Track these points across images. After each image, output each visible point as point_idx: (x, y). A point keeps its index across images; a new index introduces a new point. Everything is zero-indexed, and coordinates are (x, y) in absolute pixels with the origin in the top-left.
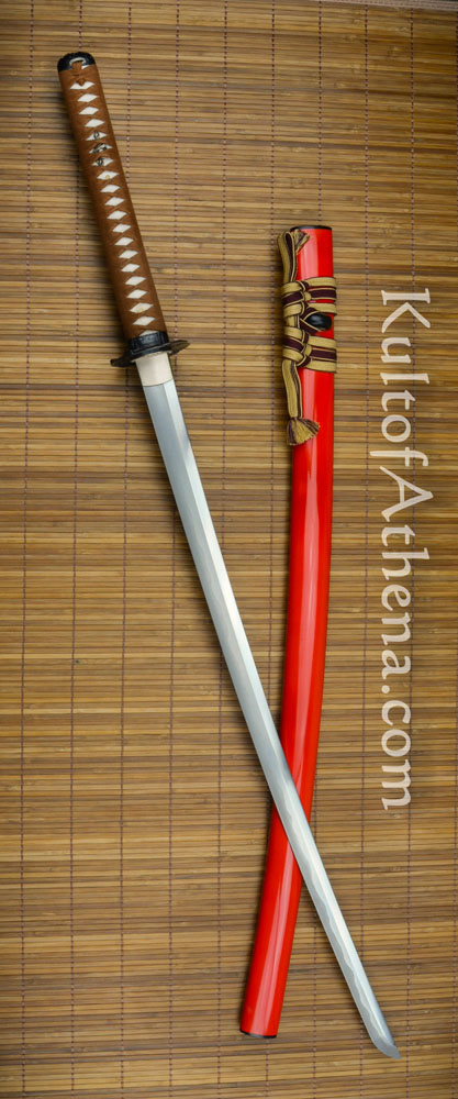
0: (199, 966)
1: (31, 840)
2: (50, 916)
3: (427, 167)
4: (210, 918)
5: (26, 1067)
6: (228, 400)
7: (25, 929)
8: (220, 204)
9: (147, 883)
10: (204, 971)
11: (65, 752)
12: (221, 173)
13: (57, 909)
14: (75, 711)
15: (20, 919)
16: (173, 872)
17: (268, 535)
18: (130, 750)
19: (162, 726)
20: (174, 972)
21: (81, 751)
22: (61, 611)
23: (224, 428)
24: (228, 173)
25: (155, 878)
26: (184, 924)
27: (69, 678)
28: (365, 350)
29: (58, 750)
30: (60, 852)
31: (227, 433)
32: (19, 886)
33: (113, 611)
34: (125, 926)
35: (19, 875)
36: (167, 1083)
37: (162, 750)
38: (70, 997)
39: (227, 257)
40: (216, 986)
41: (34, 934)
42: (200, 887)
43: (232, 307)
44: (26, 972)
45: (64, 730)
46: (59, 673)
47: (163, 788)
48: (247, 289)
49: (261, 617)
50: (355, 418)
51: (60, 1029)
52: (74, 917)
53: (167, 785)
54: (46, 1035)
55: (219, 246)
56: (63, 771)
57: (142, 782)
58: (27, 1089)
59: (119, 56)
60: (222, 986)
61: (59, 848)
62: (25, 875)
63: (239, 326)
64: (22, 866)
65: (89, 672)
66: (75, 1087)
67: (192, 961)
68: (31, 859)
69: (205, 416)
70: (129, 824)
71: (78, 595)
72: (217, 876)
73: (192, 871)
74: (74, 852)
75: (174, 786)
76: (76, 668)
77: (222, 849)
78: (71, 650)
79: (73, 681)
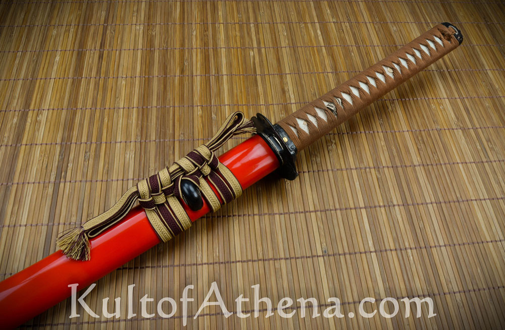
6: (74, 141)
11: (412, 255)
14: (372, 249)
16: (484, 160)
17: (195, 108)
18: (396, 199)
21: (408, 241)
23: (99, 143)
25: (494, 173)
27: (342, 258)
28: (46, 52)
29: (412, 262)
31: (104, 140)
33: (272, 224)
37: (389, 174)
42: (488, 141)
45: (393, 257)
46: (339, 267)
47: (421, 173)
53: (417, 168)
56: (430, 255)
57: (420, 186)
63: (7, 135)
65: (333, 241)
69: (87, 159)
70: (458, 195)
71: (261, 257)
72: (475, 129)
73: (479, 147)
74: (497, 239)
75: (416, 163)
76: (331, 252)
77: (454, 127)
78: (315, 259)
79: (345, 254)
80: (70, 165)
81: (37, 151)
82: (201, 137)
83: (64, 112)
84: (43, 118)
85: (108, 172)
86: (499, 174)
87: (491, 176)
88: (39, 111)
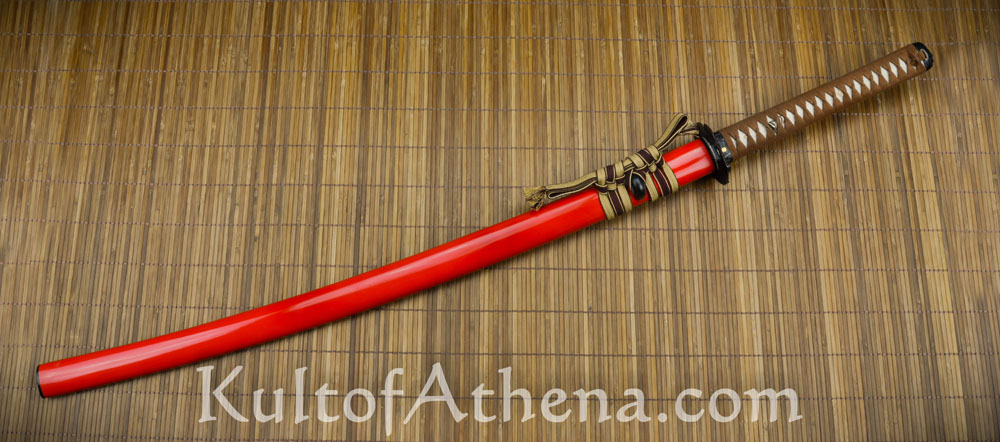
0: (841, 207)
1: (744, 349)
2: (808, 331)
3: (183, 25)
4: (802, 198)
5: (938, 352)
6: (369, 183)
7: (821, 353)
8: (204, 188)
9: (775, 249)
10: (846, 203)
11: (668, 319)
12: (178, 187)
13: (802, 326)
14: (633, 310)
15: (812, 358)
16: (765, 228)
17: (482, 151)
18: (664, 263)
19: (643, 236)
20: (848, 227)
22: (547, 323)
23: (392, 186)
24: (178, 182)
25: (771, 242)
26: (808, 219)
27: (604, 315)
28: (331, 74)
29: (666, 325)
30: (753, 323)
31: (396, 183)
32: (784, 358)
33: (547, 278)
34: (813, 267)
35: (775, 359)
36: (940, 233)
37: (663, 237)
38: (876, 314)
39: (248, 183)
40: (857, 193)
41: (825, 345)
42: (777, 206)
43: (289, 179)
44: (857, 352)
45: (649, 320)
46: (600, 325)
47: (695, 237)
48: (276, 167)
49: (550, 156)
50: (387, 81)
51: (903, 323)
52: (808, 311)
54: (909, 334)
55: (239, 189)
56: (684, 321)
58: (956, 351)
59: (71, 271)
60: (857, 188)
61: (749, 324)
62: (775, 353)
63: (306, 173)
64: (767, 355)
65: (599, 299)
66: (951, 310)
67: (837, 211)
68: (760, 348)
69: (382, 203)
71: (534, 308)
72: (766, 191)
73: (763, 213)
74: (753, 311)
75: (692, 227)
76: (595, 310)
77: (743, 188)
78: (581, 314)
79: (607, 312)
80: (368, 209)
81: (337, 191)
82: (487, 184)
83: (357, 149)
84: (338, 154)
85: (402, 216)
86: (775, 245)
87: (766, 247)
88: (334, 147)
